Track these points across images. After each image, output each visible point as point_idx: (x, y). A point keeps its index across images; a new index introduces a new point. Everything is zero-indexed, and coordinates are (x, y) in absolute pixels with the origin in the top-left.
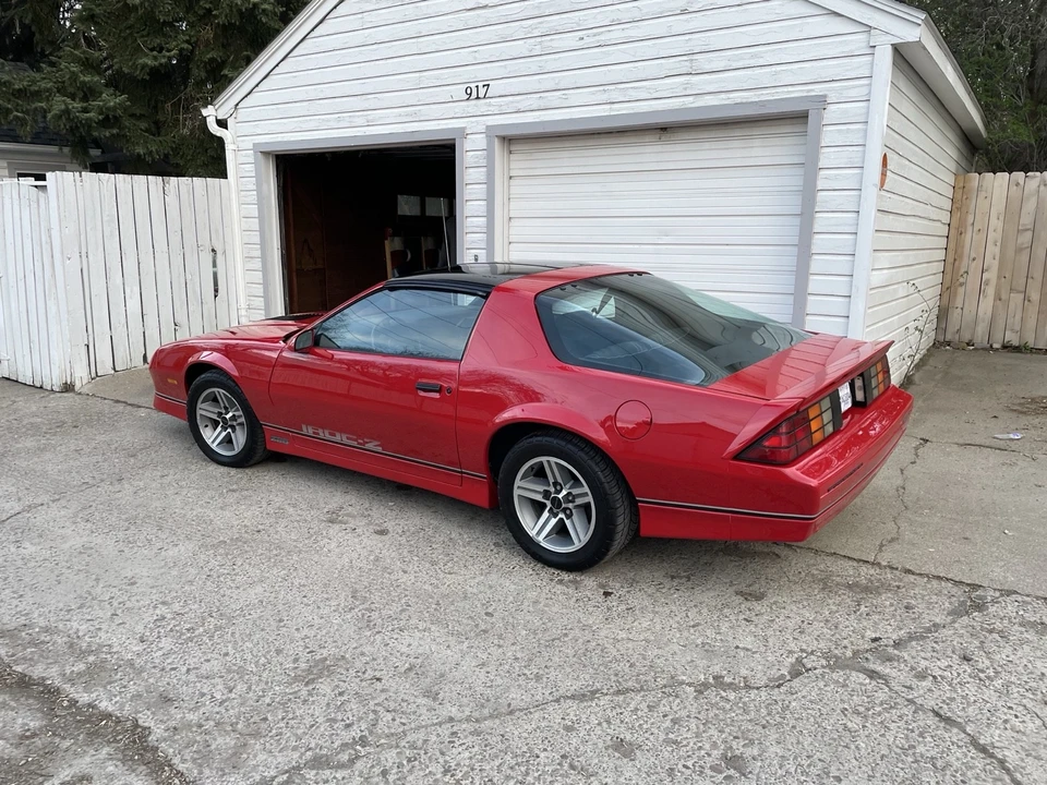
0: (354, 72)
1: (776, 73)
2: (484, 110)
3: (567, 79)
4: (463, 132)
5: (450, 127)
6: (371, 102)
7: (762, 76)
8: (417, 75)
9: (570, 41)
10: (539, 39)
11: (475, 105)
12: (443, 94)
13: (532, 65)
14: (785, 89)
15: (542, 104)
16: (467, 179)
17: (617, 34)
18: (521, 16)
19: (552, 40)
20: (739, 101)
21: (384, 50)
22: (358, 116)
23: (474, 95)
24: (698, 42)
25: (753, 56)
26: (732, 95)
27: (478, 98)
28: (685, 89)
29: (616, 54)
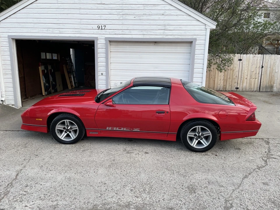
0: (54, 16)
1: (185, 32)
2: (104, 33)
3: (131, 27)
4: (97, 38)
5: (92, 36)
6: (61, 26)
7: (182, 32)
8: (80, 20)
9: (131, 17)
10: (122, 16)
11: (101, 31)
12: (90, 27)
13: (120, 22)
14: (187, 36)
15: (123, 33)
16: (99, 52)
17: (145, 17)
18: (116, 8)
19: (126, 16)
20: (177, 37)
21: (66, 11)
22: (56, 30)
23: (101, 28)
24: (166, 22)
25: (180, 27)
26: (175, 36)
27: (102, 29)
28: (164, 33)
29: (145, 22)
